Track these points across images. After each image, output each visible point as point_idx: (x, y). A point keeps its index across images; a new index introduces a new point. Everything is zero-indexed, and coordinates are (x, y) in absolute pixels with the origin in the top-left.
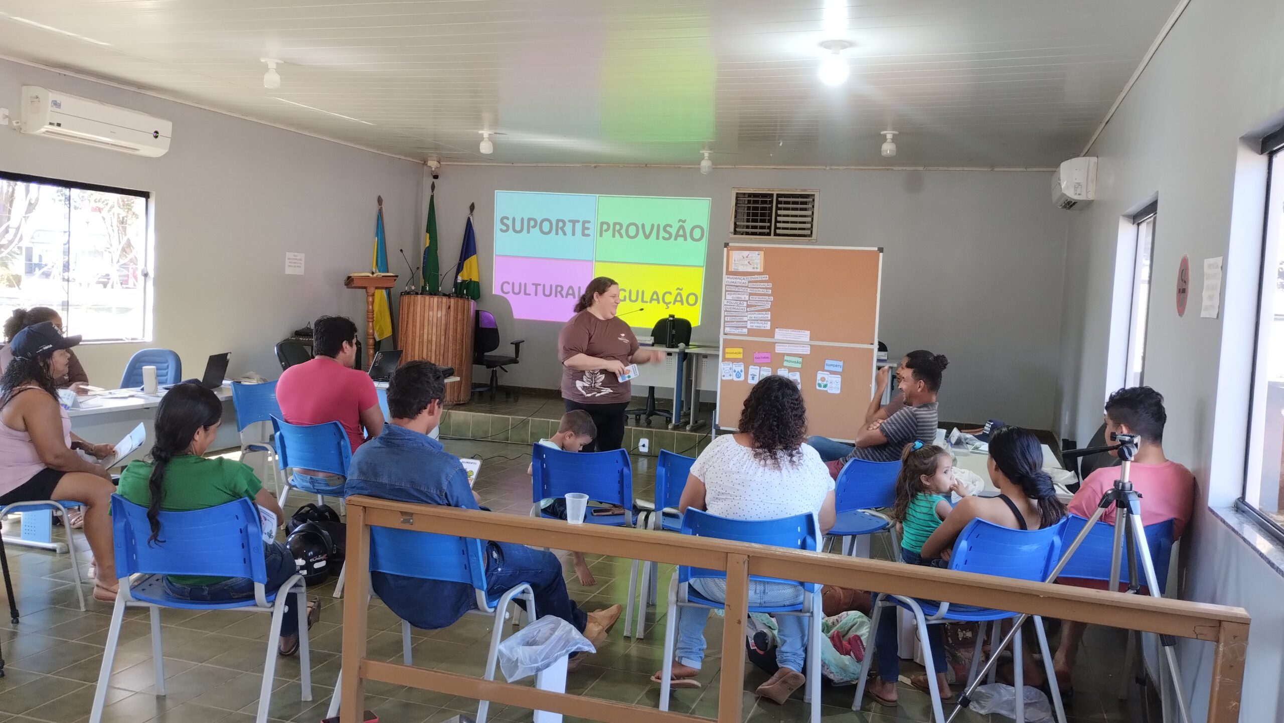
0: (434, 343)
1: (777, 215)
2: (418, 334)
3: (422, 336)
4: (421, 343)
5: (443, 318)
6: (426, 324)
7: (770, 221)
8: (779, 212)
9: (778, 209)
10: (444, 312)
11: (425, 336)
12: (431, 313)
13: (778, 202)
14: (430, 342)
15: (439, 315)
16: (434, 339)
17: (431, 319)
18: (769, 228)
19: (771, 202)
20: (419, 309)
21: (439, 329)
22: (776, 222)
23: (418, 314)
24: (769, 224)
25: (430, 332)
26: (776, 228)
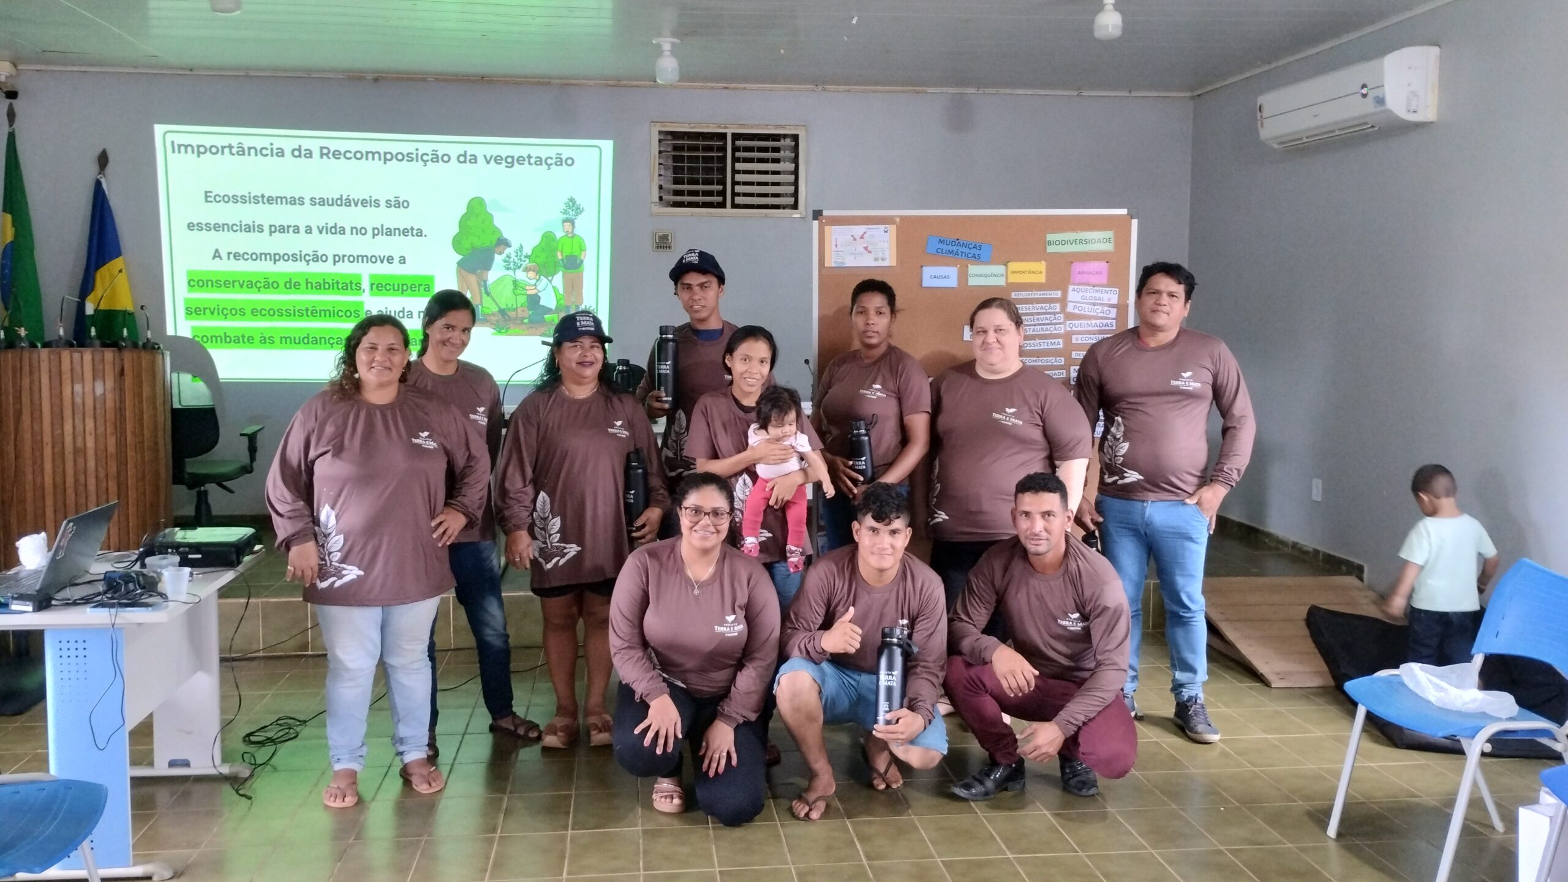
0: (91, 453)
1: (735, 172)
2: (47, 438)
3: (58, 442)
4: (59, 455)
5: (109, 396)
6: (68, 413)
7: (722, 182)
8: (739, 166)
9: (735, 160)
10: (110, 383)
11: (68, 440)
12: (78, 388)
13: (735, 149)
14: (80, 452)
15: (99, 391)
16: (90, 443)
17: (78, 400)
18: (722, 193)
19: (723, 149)
20: (45, 380)
21: (100, 422)
22: (734, 183)
23: (45, 393)
24: (720, 187)
25: (79, 428)
26: (734, 194)
